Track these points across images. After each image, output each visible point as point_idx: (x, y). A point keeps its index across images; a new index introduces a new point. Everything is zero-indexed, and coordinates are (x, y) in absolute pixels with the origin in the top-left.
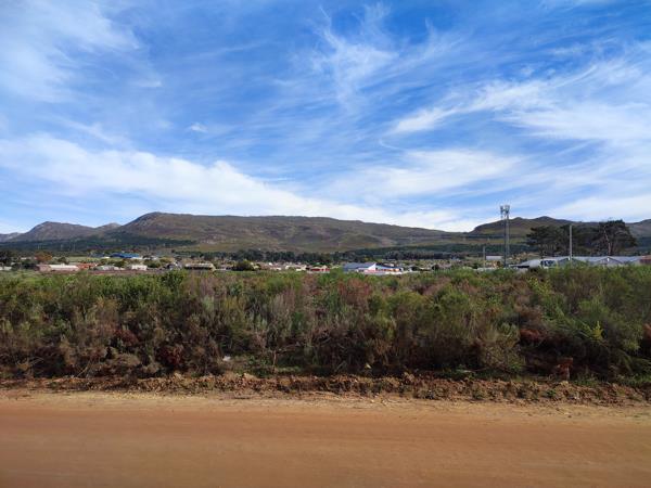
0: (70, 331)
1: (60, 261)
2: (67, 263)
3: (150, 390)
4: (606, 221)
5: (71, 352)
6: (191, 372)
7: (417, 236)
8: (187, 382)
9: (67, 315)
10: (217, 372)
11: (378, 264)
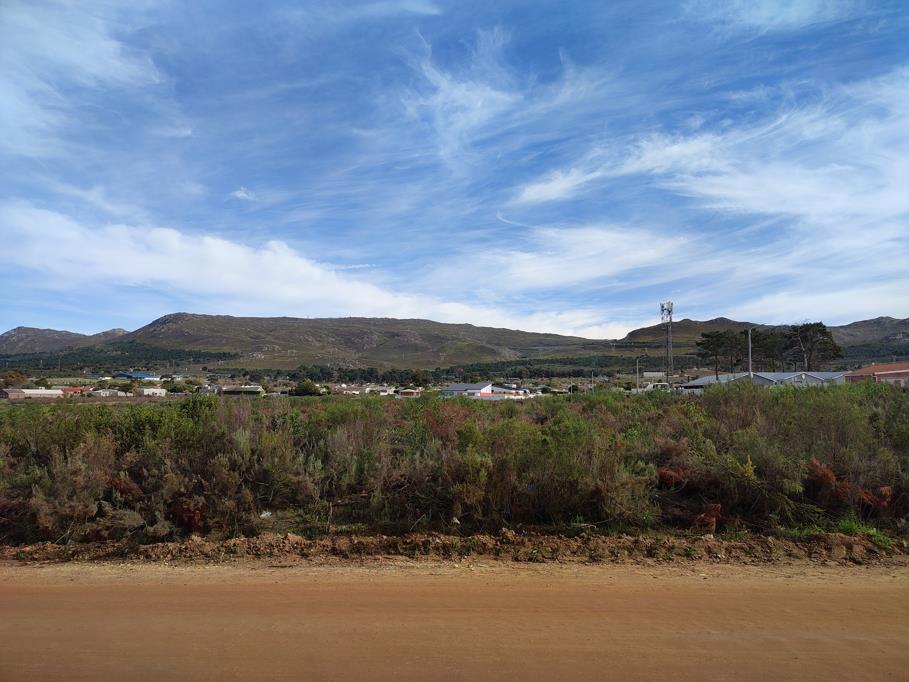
0: (47, 481)
1: (38, 385)
2: (48, 387)
3: (157, 559)
4: (800, 323)
5: (46, 509)
6: (215, 534)
7: (548, 345)
8: (208, 547)
9: (43, 459)
10: (251, 532)
11: (496, 385)
